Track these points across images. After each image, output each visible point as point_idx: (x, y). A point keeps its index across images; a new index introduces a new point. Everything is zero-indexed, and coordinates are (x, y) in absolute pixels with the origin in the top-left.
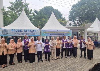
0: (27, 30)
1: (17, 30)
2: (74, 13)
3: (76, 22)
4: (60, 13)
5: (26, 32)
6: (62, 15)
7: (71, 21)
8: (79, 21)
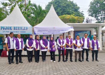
0: (18, 28)
1: (6, 27)
2: (98, 5)
3: (99, 18)
4: (77, 5)
5: (16, 29)
6: (79, 8)
7: (92, 16)
8: (103, 17)
